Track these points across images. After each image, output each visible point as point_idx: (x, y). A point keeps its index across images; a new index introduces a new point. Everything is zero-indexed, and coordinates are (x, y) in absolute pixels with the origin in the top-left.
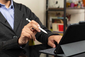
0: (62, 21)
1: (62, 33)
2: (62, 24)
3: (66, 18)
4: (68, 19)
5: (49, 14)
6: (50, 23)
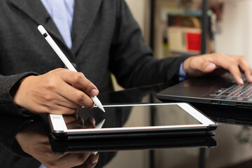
2: (196, 31)
3: (210, 13)
4: (214, 17)
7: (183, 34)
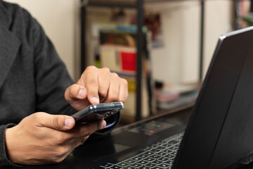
0: (131, 40)
1: (130, 76)
2: (131, 50)
3: (145, 29)
4: (149, 35)
5: (89, 17)
6: (93, 43)
7: (117, 53)
